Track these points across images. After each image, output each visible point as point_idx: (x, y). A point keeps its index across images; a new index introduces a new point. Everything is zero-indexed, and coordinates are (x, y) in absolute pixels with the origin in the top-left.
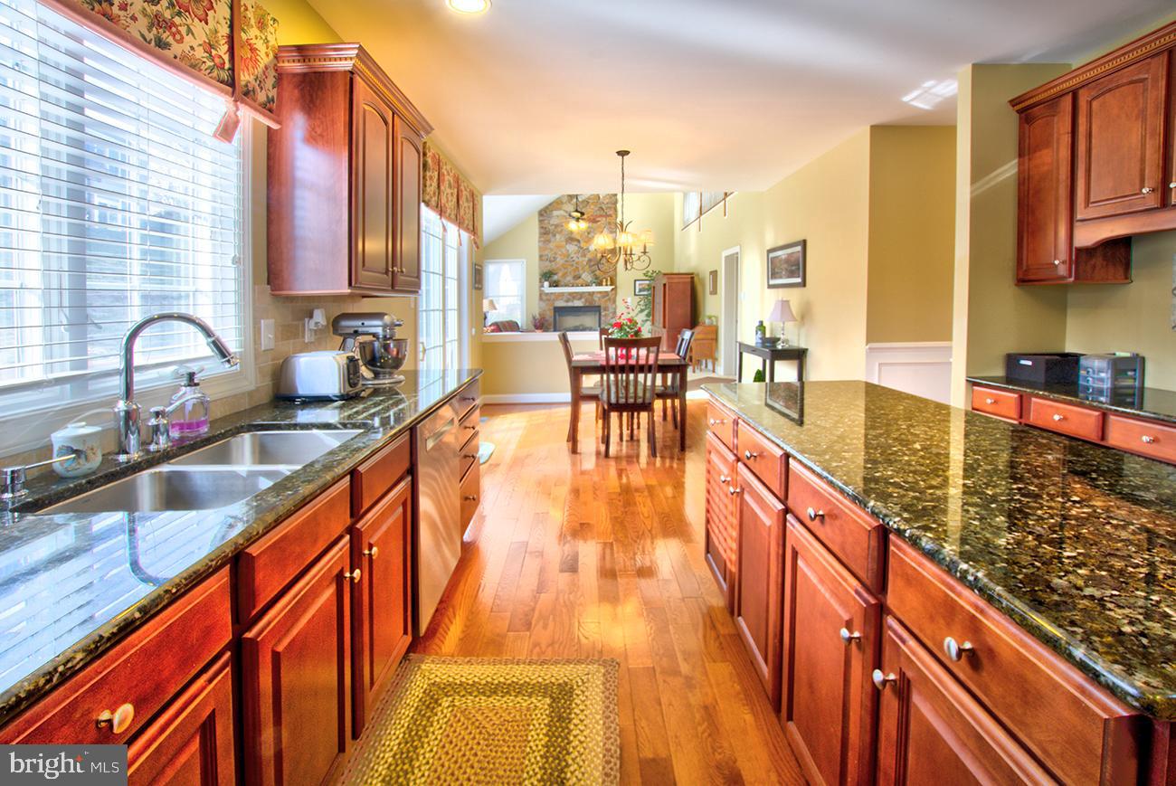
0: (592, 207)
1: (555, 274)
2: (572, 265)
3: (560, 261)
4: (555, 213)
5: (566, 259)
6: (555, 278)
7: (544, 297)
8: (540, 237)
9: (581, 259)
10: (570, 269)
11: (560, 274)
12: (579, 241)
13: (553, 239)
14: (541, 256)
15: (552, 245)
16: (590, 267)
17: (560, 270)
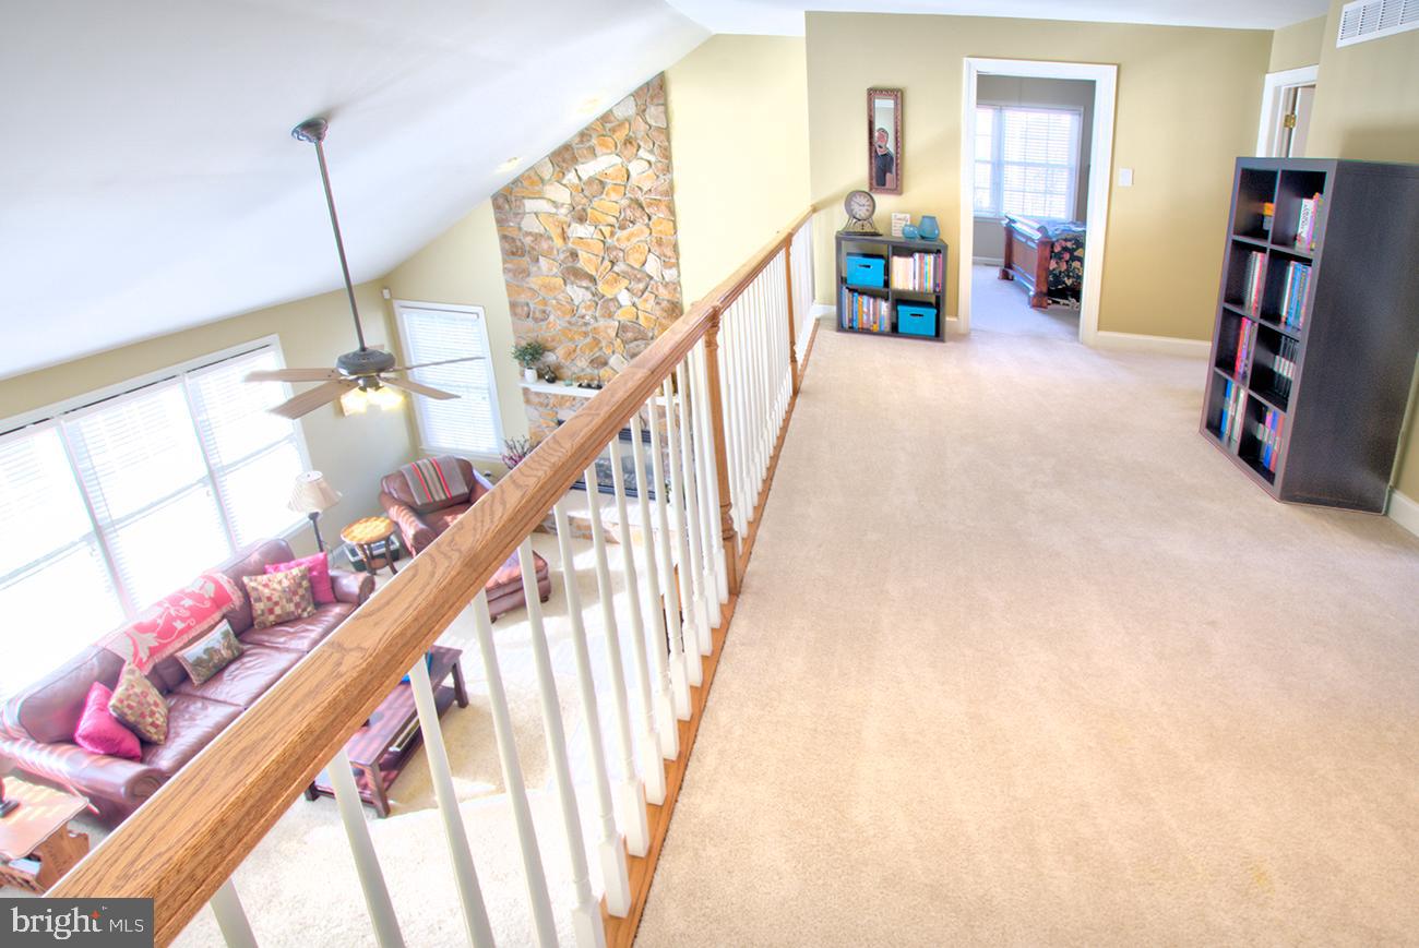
0: (614, 196)
1: (552, 350)
2: (586, 334)
3: (557, 322)
4: (530, 205)
5: (567, 318)
6: (551, 358)
7: (535, 400)
8: (505, 262)
9: (602, 323)
10: (583, 342)
11: (561, 352)
12: (593, 280)
13: (534, 269)
14: (513, 305)
15: (534, 282)
16: (624, 342)
17: (561, 342)
